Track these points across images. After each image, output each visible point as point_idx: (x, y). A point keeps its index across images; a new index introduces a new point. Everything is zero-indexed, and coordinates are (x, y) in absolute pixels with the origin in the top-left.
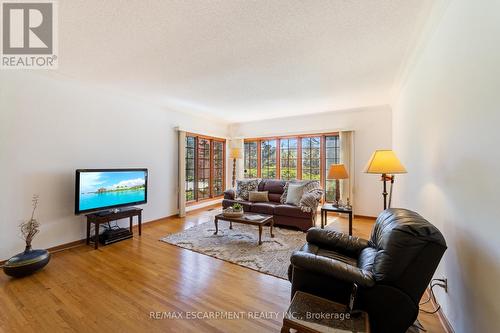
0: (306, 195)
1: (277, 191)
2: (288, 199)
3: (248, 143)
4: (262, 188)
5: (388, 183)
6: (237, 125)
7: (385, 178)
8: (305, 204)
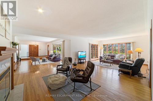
0: (121, 57)
1: (113, 57)
2: (116, 58)
3: (104, 45)
4: (109, 56)
5: (140, 54)
6: (101, 41)
7: (139, 53)
8: (120, 59)
